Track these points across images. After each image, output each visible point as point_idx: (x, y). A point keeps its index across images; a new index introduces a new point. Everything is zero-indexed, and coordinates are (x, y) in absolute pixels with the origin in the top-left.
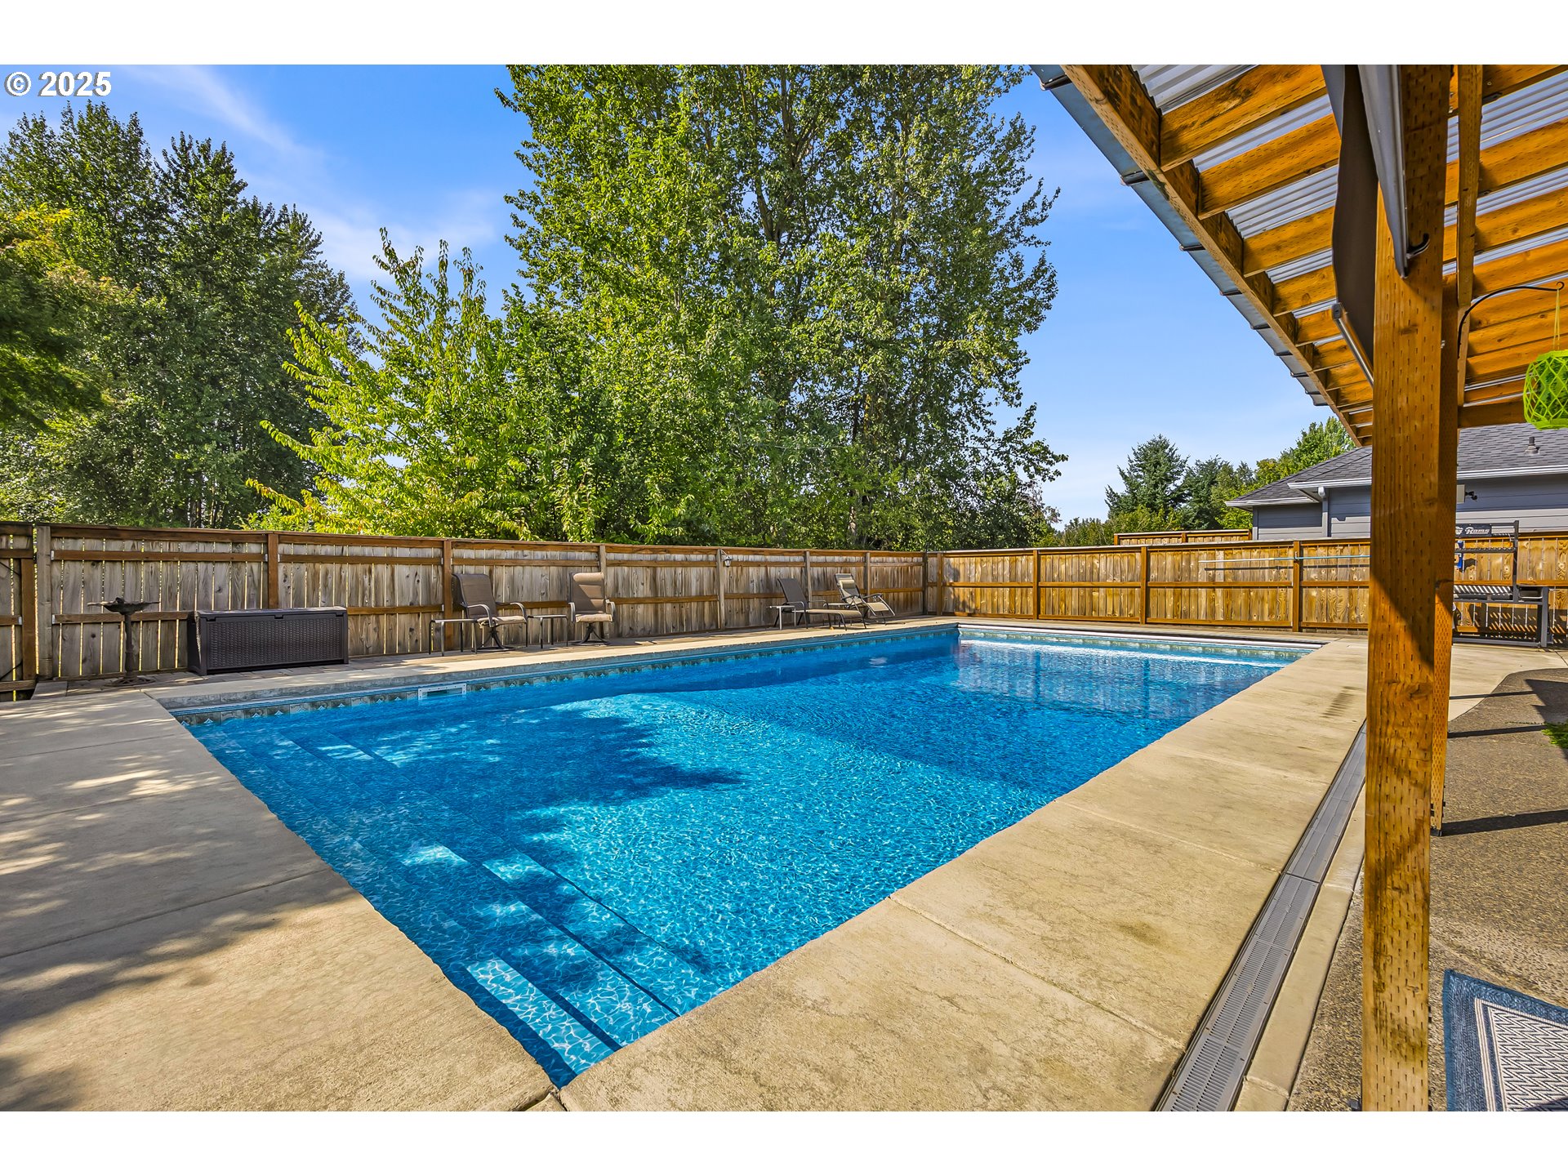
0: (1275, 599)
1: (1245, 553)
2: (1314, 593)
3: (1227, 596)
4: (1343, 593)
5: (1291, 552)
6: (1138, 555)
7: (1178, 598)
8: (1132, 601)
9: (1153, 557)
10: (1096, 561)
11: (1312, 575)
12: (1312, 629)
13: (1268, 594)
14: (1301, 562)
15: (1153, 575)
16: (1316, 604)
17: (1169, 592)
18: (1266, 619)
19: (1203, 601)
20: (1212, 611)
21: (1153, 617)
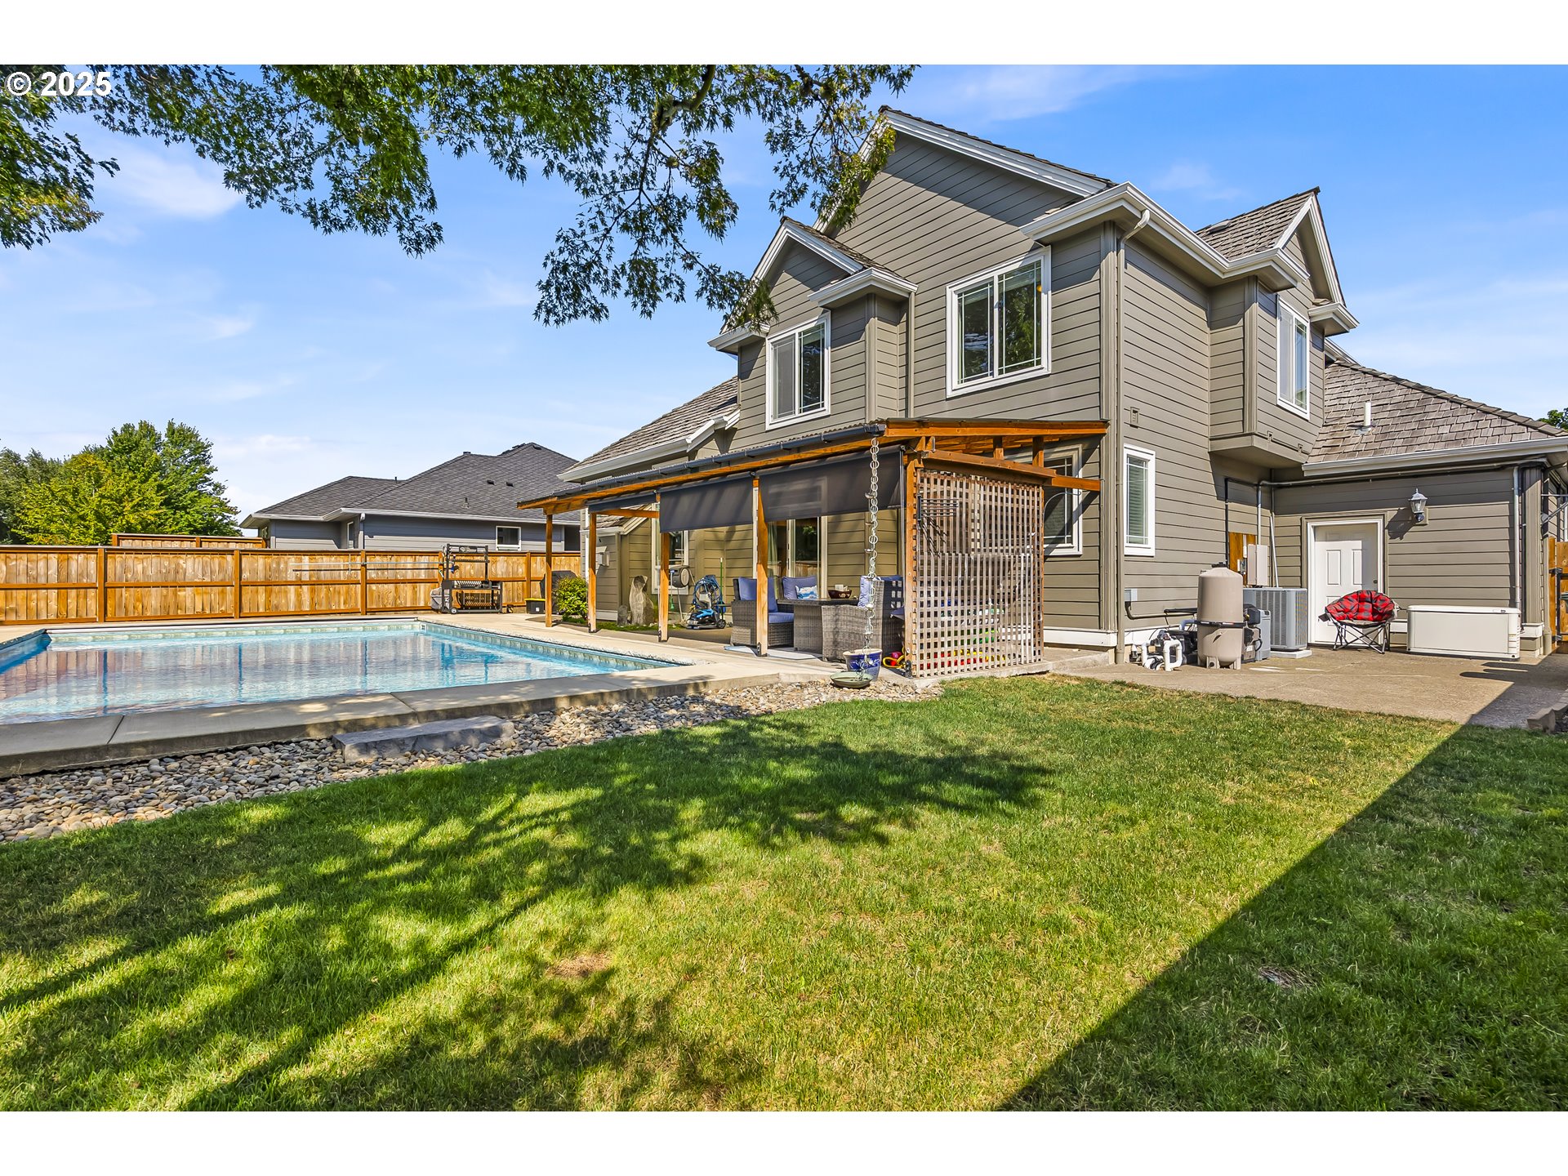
0: (348, 592)
1: (325, 558)
2: (374, 587)
3: (312, 591)
4: (392, 586)
5: (358, 558)
6: (229, 557)
7: (269, 594)
8: (224, 599)
9: (244, 559)
10: (181, 562)
11: (372, 575)
12: (373, 612)
13: (343, 588)
14: (365, 566)
15: (245, 575)
16: (375, 594)
17: (261, 589)
18: (342, 607)
19: (292, 596)
20: (299, 602)
21: (246, 610)
